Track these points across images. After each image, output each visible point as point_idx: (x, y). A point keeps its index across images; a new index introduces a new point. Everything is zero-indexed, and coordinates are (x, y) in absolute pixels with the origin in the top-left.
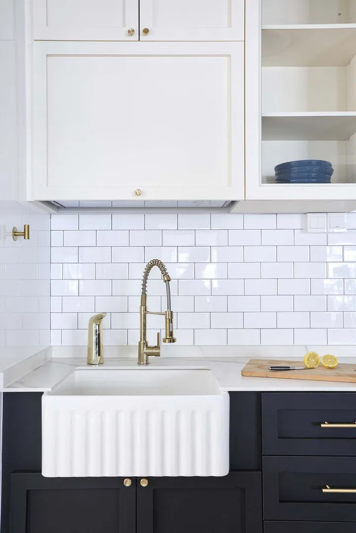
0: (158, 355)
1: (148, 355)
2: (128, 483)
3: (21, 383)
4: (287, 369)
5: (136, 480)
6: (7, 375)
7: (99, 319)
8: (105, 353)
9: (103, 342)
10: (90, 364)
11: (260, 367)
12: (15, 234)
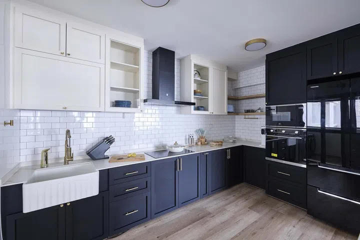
0: (73, 160)
1: (68, 161)
2: (62, 206)
3: (11, 181)
4: (122, 158)
5: (65, 204)
6: (3, 179)
7: (46, 151)
8: (49, 162)
9: (49, 158)
10: (42, 168)
11: (115, 158)
12: (5, 124)
